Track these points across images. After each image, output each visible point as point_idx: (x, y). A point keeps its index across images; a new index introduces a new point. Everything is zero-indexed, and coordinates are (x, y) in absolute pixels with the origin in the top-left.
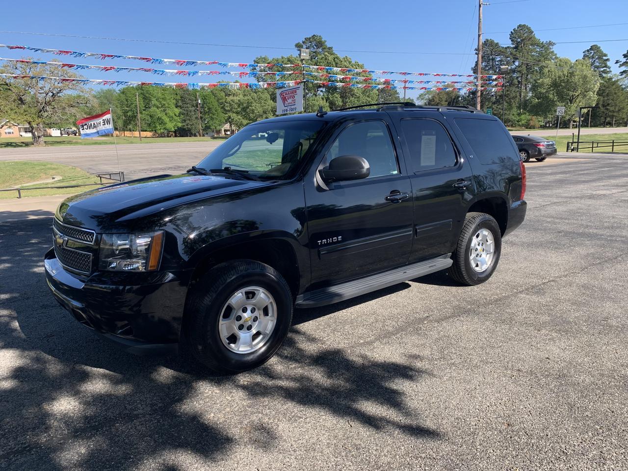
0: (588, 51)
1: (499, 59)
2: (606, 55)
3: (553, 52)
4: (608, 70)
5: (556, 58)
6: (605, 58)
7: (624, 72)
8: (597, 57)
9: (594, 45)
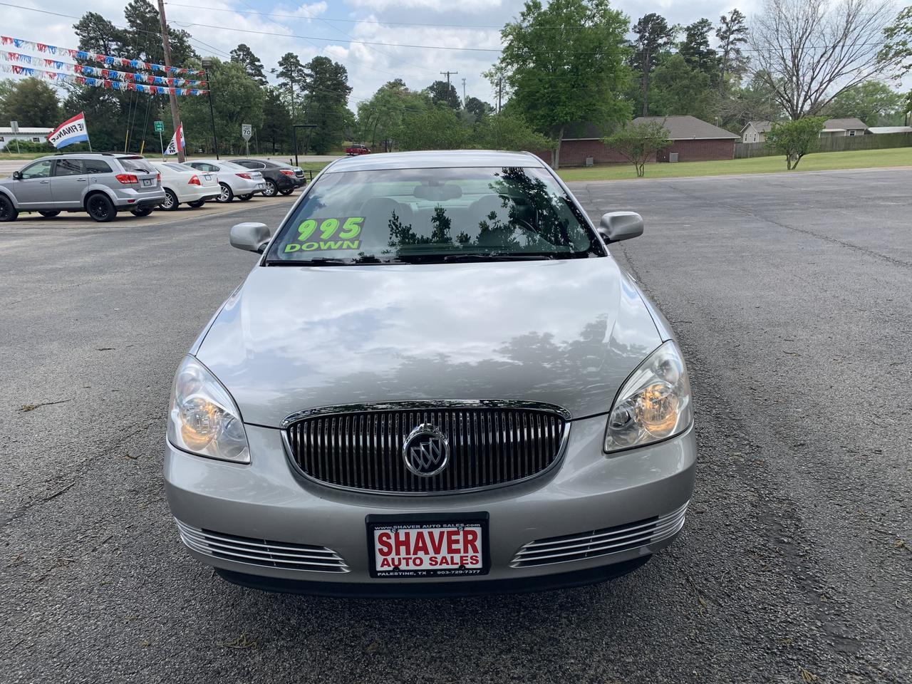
0: (235, 51)
1: (116, 47)
2: (259, 61)
3: (189, 47)
4: (264, 80)
5: (195, 55)
6: (257, 63)
7: (285, 84)
8: (248, 61)
9: (242, 45)
